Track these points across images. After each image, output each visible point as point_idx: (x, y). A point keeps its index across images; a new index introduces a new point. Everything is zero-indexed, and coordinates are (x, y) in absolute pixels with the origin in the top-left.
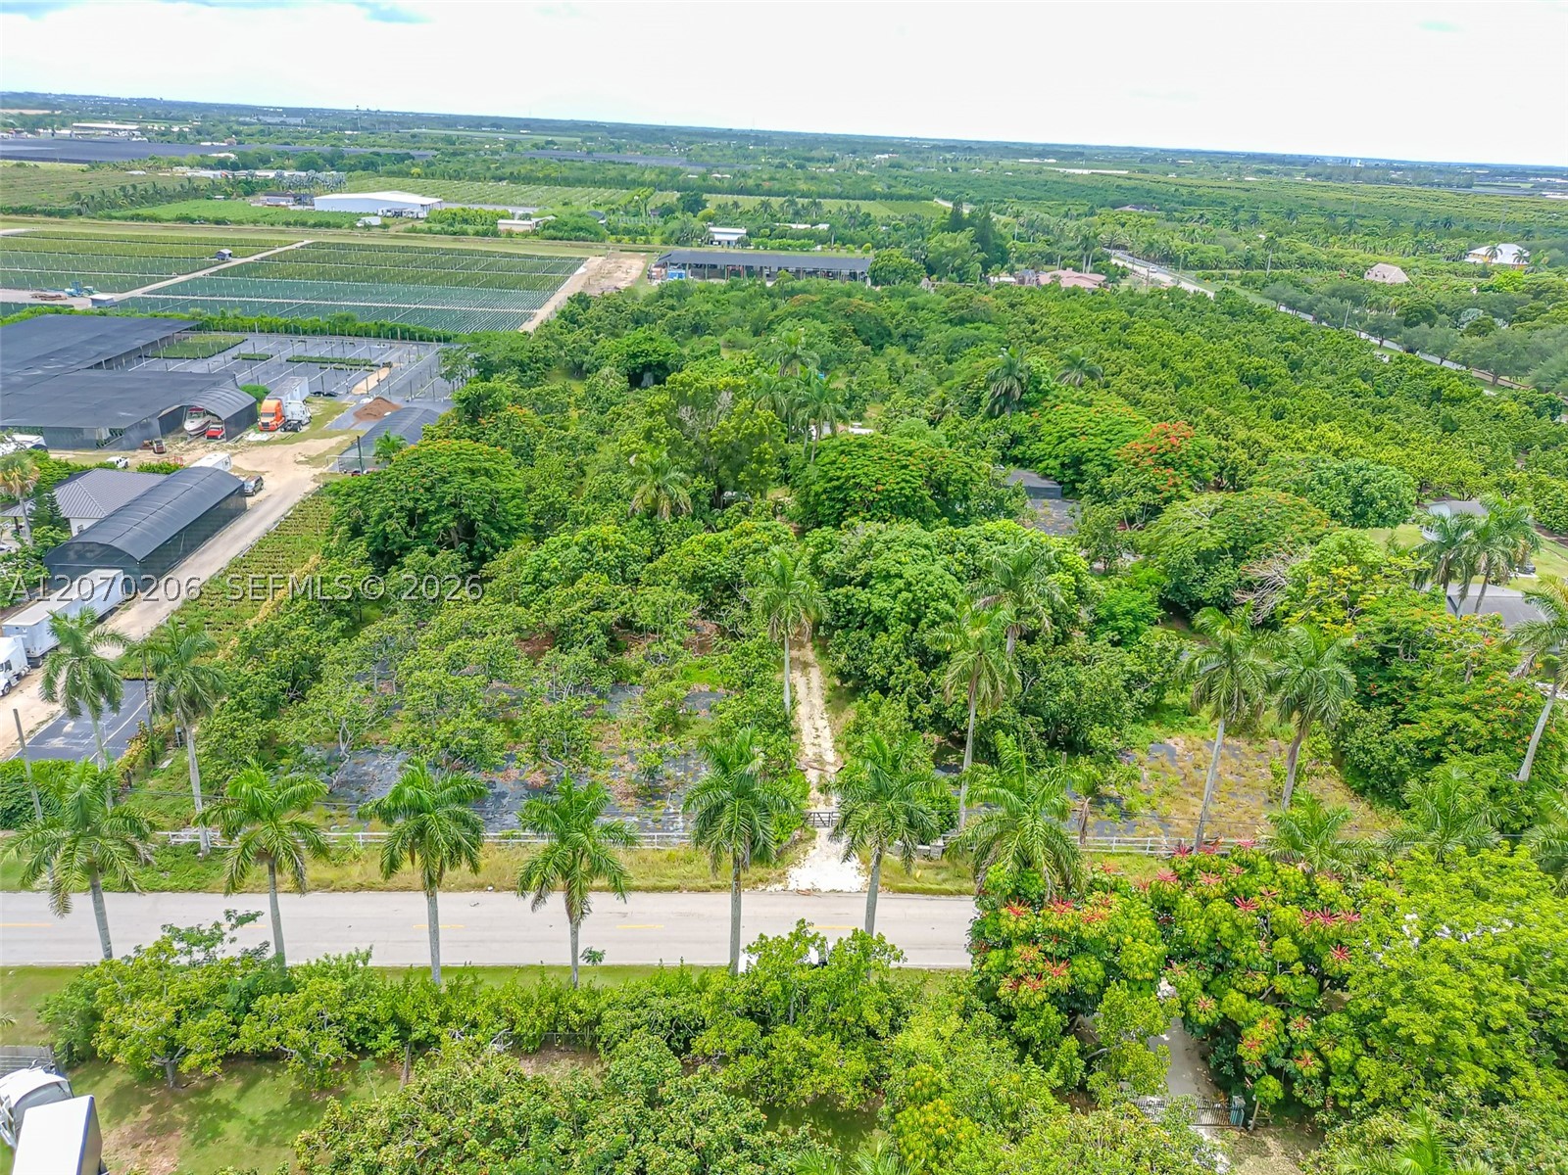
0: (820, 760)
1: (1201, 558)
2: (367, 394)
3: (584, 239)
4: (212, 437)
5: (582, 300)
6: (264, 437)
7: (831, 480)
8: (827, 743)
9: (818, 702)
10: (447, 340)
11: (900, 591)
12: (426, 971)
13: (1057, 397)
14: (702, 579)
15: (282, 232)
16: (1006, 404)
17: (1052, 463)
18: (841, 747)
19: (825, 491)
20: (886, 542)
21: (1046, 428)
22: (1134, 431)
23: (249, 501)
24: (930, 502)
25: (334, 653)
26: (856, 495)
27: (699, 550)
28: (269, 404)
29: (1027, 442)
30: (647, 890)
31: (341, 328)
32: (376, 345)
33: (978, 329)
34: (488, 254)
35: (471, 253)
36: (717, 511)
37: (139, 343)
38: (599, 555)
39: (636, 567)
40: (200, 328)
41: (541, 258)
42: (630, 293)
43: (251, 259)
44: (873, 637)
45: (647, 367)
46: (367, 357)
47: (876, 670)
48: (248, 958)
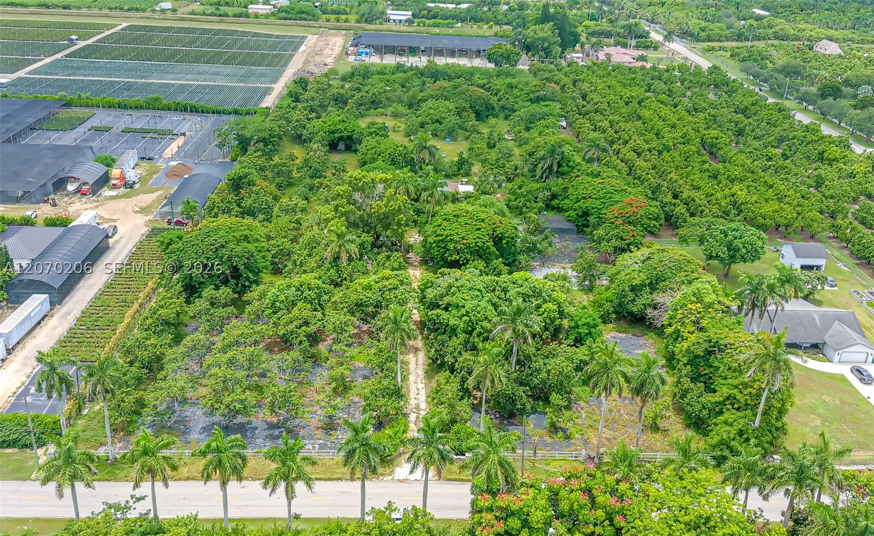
0: (417, 407)
1: (633, 289)
2: (172, 159)
3: (306, 20)
4: (84, 194)
5: (302, 82)
6: (114, 193)
7: (438, 235)
8: (423, 398)
9: (421, 373)
10: (218, 112)
11: (463, 315)
12: (222, 520)
13: (579, 170)
14: (361, 305)
15: (107, 16)
16: (550, 173)
17: (572, 213)
18: (429, 399)
19: (435, 242)
20: (457, 287)
21: (571, 191)
22: (617, 197)
23: (111, 241)
24: (494, 249)
25: (170, 353)
26: (451, 246)
27: (360, 289)
28: (115, 172)
29: (561, 198)
30: (326, 480)
31: (153, 106)
32: (176, 117)
33: (547, 106)
34: (243, 33)
35: (232, 32)
36: (376, 250)
37: (30, 120)
38: (306, 293)
39: (326, 297)
40: (68, 105)
41: (278, 37)
42: (333, 72)
43: (90, 42)
44: (450, 337)
45: (341, 139)
46: (170, 128)
47: (449, 359)
48: (143, 517)
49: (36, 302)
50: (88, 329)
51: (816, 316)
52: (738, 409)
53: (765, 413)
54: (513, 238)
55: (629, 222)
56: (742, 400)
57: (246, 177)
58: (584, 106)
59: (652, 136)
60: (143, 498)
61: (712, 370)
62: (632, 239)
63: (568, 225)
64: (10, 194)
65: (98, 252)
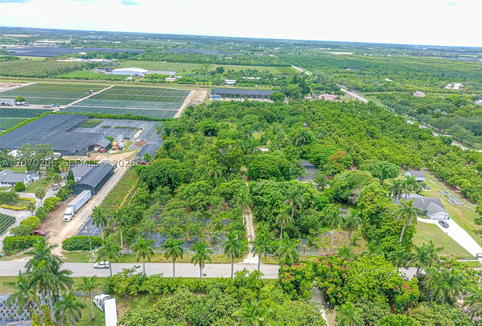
0: (251, 236)
1: (342, 188)
2: (137, 138)
3: (190, 84)
4: (102, 152)
5: (191, 108)
6: (114, 152)
7: (256, 167)
8: (253, 232)
9: (251, 222)
10: (156, 120)
11: (270, 197)
13: (315, 141)
14: (225, 194)
15: (105, 83)
16: (302, 143)
17: (313, 159)
18: (256, 233)
19: (254, 170)
20: (267, 186)
21: (311, 150)
23: (115, 170)
24: (280, 172)
26: (261, 171)
27: (224, 187)
28: (114, 143)
29: (307, 153)
30: (214, 263)
31: (128, 117)
32: (137, 122)
33: (298, 117)
34: (164, 89)
35: (159, 89)
36: (228, 174)
37: (76, 123)
38: (202, 188)
39: (210, 191)
40: (91, 117)
41: (178, 91)
42: (204, 104)
43: (98, 93)
44: (264, 207)
45: (210, 130)
46: (136, 127)
47: (264, 215)
48: (140, 274)
49: (86, 194)
50: (108, 204)
51: (422, 200)
52: (392, 235)
53: (404, 236)
54: (288, 168)
55: (339, 162)
56: (394, 231)
57: (171, 144)
58: (314, 117)
59: (345, 129)
60: (139, 267)
61: (379, 220)
62: (340, 169)
63: (311, 165)
64: (70, 152)
65: (110, 174)
